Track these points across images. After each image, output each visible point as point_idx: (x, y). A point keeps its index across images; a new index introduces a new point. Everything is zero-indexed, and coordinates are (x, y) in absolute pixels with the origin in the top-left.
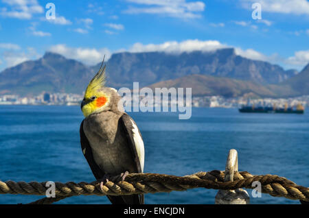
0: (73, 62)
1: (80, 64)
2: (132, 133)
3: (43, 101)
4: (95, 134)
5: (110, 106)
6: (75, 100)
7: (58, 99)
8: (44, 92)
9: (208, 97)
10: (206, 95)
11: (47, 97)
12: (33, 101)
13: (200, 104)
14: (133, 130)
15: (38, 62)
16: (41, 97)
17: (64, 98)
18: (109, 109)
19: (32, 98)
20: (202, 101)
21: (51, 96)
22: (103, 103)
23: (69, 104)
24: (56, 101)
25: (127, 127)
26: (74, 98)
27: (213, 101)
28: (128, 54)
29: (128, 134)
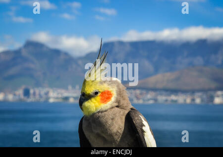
0: (57, 52)
1: (66, 54)
2: (143, 132)
3: (22, 97)
4: (98, 135)
5: (118, 101)
6: (60, 96)
7: (40, 95)
8: (24, 87)
9: (212, 93)
10: (210, 90)
11: (27, 93)
12: (10, 97)
13: (202, 100)
14: (144, 128)
15: (17, 53)
16: (20, 92)
17: (47, 93)
18: (117, 104)
19: (10, 93)
20: (205, 97)
21: (32, 91)
22: (109, 98)
23: (51, 100)
24: (37, 97)
25: (137, 125)
26: (58, 94)
27: (218, 96)
28: (121, 43)
29: (138, 133)
